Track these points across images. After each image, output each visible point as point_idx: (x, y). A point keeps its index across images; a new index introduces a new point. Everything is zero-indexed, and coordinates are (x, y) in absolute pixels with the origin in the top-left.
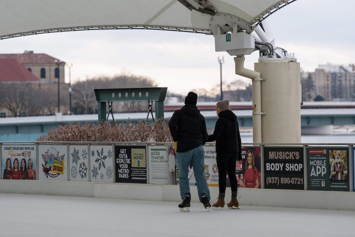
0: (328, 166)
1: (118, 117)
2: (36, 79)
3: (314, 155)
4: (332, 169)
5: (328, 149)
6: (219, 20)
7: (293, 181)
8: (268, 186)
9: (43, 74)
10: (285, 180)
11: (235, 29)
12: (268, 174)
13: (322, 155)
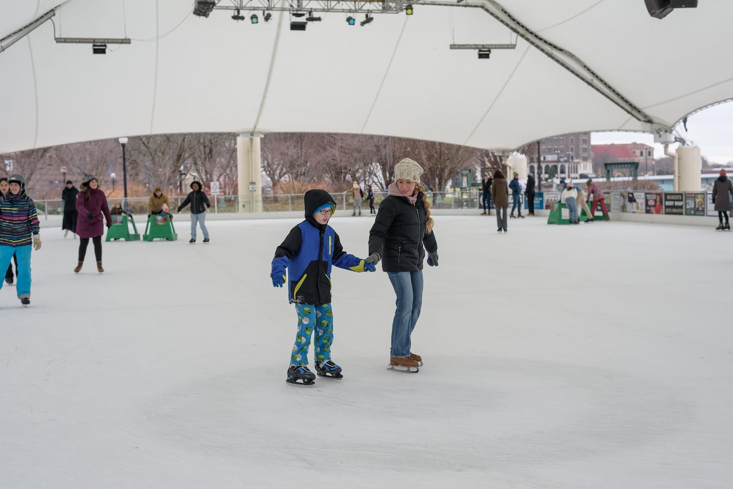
0: (695, 203)
1: (616, 179)
2: (637, 157)
3: (688, 197)
4: (697, 204)
5: (695, 194)
6: (655, 127)
7: (678, 210)
8: (667, 213)
9: (642, 154)
10: (675, 210)
11: (664, 131)
12: (667, 207)
13: (692, 197)
